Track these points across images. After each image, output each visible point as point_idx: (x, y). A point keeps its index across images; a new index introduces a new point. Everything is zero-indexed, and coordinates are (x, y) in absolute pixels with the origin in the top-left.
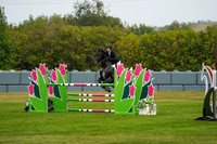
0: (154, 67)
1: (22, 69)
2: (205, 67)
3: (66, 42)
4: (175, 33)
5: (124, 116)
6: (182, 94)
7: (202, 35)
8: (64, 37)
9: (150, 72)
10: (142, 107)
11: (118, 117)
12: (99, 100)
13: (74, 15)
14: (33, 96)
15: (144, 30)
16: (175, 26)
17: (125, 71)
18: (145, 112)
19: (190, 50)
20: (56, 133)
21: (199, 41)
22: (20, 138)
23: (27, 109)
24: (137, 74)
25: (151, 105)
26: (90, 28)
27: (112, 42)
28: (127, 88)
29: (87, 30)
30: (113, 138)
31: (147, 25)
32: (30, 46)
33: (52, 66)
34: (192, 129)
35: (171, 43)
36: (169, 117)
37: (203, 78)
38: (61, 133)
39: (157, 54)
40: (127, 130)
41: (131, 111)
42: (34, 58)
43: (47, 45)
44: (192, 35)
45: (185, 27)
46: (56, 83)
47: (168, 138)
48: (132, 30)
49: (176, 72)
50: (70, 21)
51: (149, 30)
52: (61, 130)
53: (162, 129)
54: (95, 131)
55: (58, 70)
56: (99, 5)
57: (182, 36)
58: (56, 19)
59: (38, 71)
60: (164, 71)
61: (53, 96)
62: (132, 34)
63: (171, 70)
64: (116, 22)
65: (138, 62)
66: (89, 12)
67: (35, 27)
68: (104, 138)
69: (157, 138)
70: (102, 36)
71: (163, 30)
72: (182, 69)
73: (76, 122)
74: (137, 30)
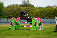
0: (43, 18)
1: (8, 18)
2: (56, 18)
3: (19, 11)
4: (48, 9)
5: (35, 31)
6: (50, 25)
7: (55, 9)
8: (19, 10)
9: (42, 19)
10: (39, 28)
11: (33, 31)
12: (28, 26)
13: (21, 4)
14: (11, 25)
15: (40, 8)
16: (48, 7)
17: (35, 19)
18: (40, 29)
19: (52, 13)
20: (17, 35)
21: (54, 11)
22: (7, 36)
23: (9, 29)
24: (38, 19)
25: (42, 28)
26: (26, 7)
27: (32, 11)
28: (35, 23)
29: (25, 8)
30: (32, 37)
31: (41, 7)
32: (10, 12)
33: (16, 17)
34: (53, 34)
35: (47, 11)
36: (47, 31)
37: (56, 20)
38: (18, 35)
39: (43, 14)
40: (36, 34)
41: (36, 29)
42: (11, 15)
43: (14, 12)
44: (52, 9)
45: (51, 7)
46: (17, 22)
47: (46, 36)
48: (37, 8)
49: (48, 19)
50: (20, 6)
51: (41, 8)
52: (18, 34)
53: (45, 34)
54: (27, 35)
55: (17, 19)
56: (28, 1)
57: (50, 10)
58: (17, 5)
59: (12, 19)
60: (45, 19)
61: (16, 25)
62: (37, 9)
63: (47, 18)
64: (33, 6)
65: (38, 16)
66: (25, 3)
67: (11, 7)
68: (30, 36)
69: (43, 36)
70: (29, 9)
71: (45, 8)
72: (50, 18)
73: (22, 32)
74: (38, 8)
